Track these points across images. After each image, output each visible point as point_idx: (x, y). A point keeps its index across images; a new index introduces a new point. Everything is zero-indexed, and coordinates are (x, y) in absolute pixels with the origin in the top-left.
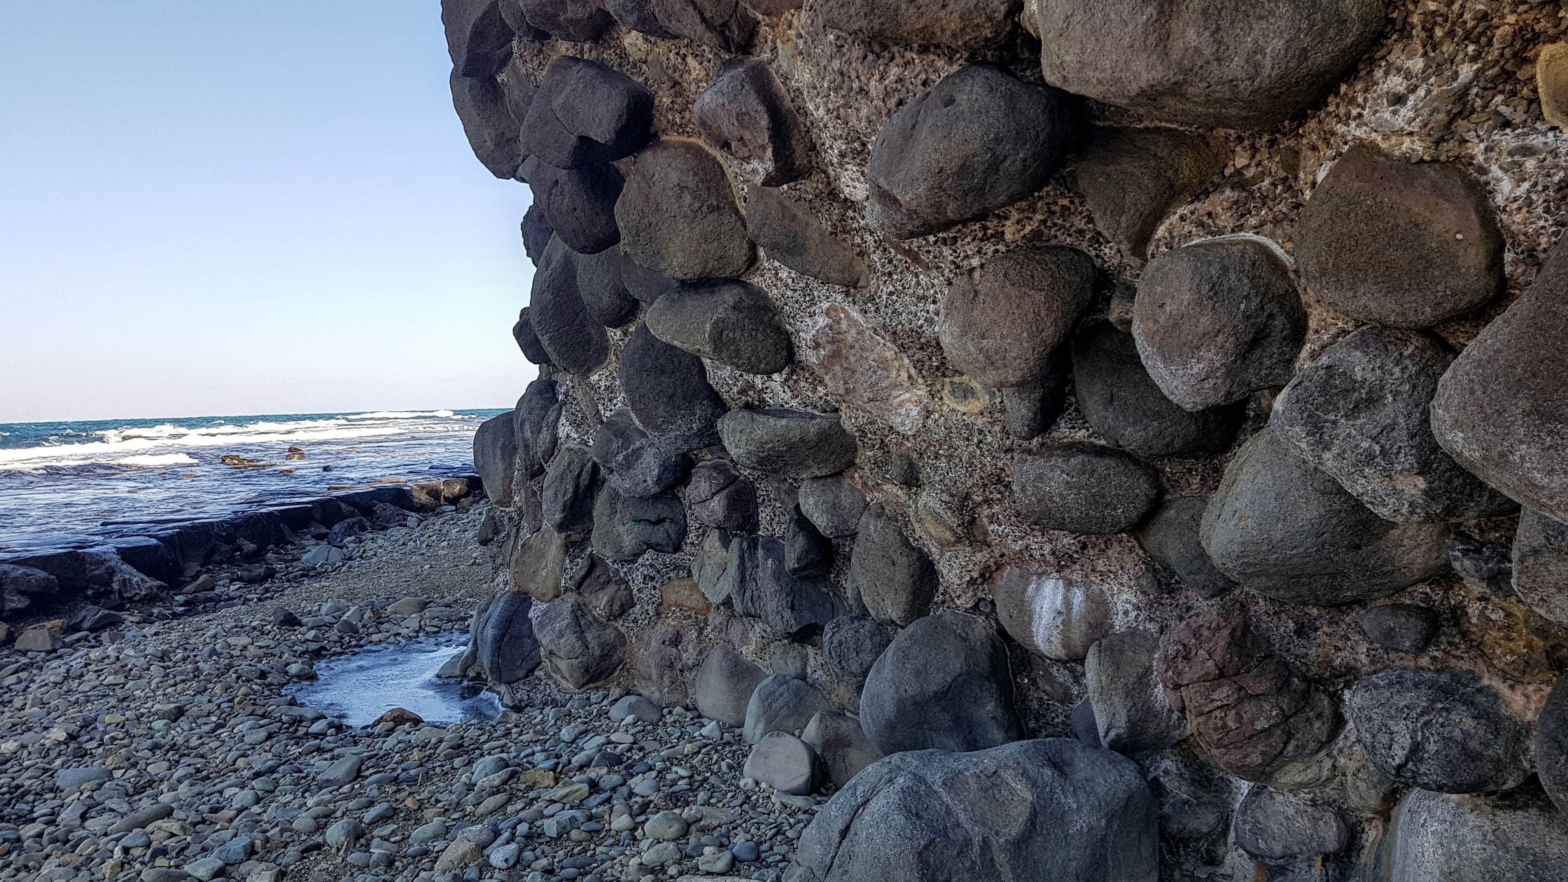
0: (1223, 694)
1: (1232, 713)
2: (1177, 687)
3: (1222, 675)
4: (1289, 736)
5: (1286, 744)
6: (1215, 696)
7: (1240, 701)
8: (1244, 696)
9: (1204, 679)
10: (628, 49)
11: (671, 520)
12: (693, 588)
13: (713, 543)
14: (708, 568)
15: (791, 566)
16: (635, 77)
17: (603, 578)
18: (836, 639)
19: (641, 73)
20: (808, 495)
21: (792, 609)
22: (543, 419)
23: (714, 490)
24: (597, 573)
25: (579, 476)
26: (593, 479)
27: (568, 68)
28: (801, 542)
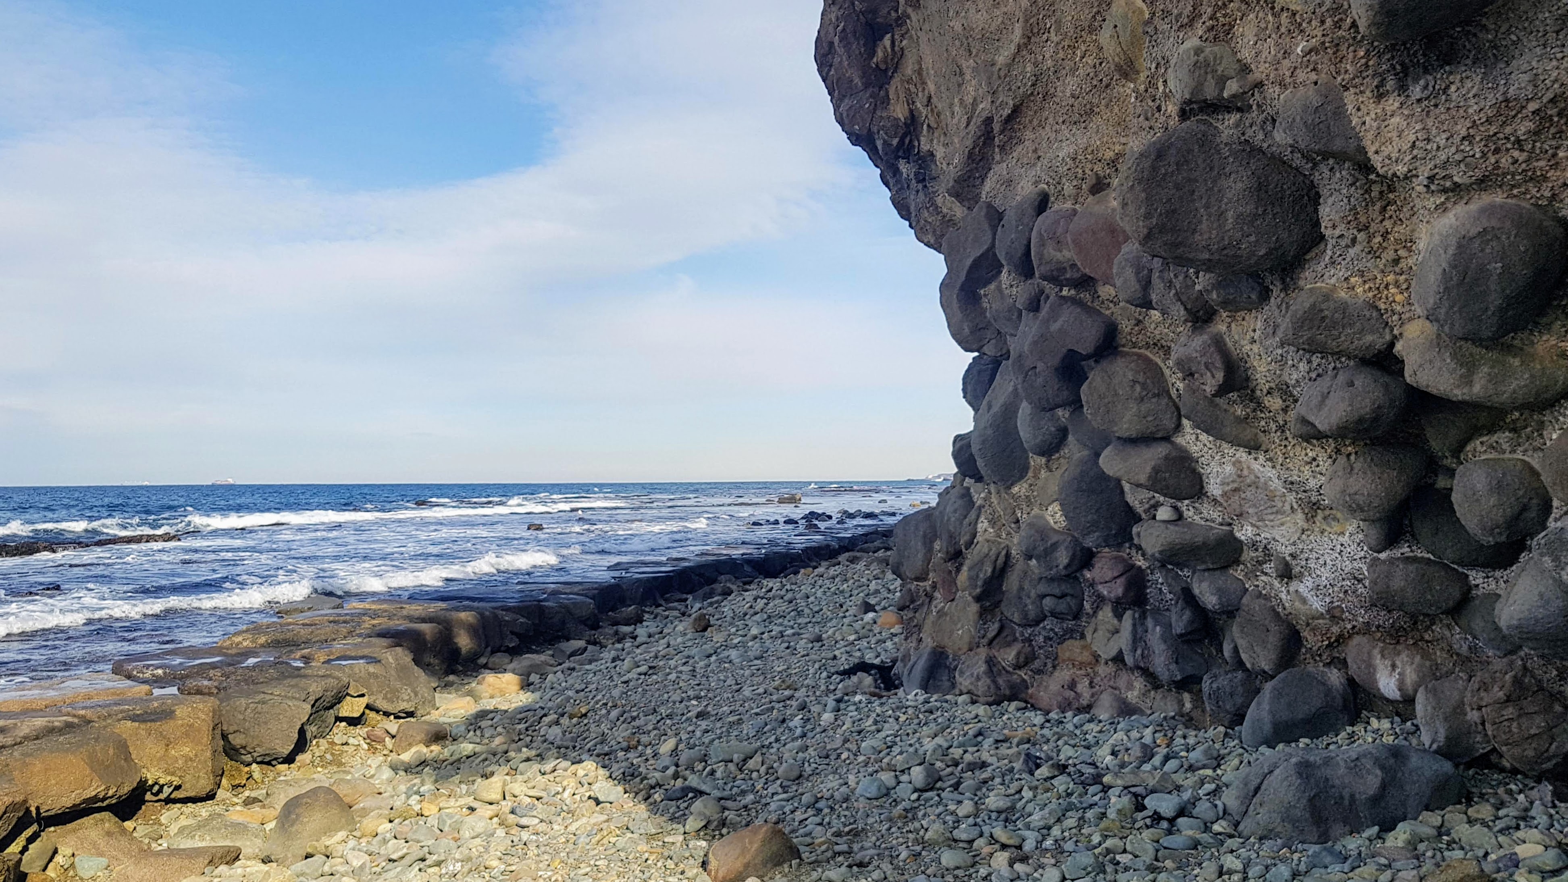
0: (1510, 711)
1: (1515, 724)
2: (1480, 708)
3: (1508, 701)
4: (1553, 739)
5: (1551, 744)
6: (1504, 713)
7: (1520, 716)
8: (1522, 714)
9: (1496, 702)
10: (1100, 293)
11: (1072, 595)
12: (1084, 647)
13: (1106, 614)
14: (1100, 633)
15: (1179, 631)
16: (1103, 311)
17: (1009, 639)
18: (1215, 686)
19: (1108, 308)
20: (1201, 581)
21: (1177, 663)
22: (965, 517)
23: (1116, 574)
24: (1004, 634)
25: (996, 560)
26: (1006, 563)
27: (1061, 305)
28: (1187, 615)
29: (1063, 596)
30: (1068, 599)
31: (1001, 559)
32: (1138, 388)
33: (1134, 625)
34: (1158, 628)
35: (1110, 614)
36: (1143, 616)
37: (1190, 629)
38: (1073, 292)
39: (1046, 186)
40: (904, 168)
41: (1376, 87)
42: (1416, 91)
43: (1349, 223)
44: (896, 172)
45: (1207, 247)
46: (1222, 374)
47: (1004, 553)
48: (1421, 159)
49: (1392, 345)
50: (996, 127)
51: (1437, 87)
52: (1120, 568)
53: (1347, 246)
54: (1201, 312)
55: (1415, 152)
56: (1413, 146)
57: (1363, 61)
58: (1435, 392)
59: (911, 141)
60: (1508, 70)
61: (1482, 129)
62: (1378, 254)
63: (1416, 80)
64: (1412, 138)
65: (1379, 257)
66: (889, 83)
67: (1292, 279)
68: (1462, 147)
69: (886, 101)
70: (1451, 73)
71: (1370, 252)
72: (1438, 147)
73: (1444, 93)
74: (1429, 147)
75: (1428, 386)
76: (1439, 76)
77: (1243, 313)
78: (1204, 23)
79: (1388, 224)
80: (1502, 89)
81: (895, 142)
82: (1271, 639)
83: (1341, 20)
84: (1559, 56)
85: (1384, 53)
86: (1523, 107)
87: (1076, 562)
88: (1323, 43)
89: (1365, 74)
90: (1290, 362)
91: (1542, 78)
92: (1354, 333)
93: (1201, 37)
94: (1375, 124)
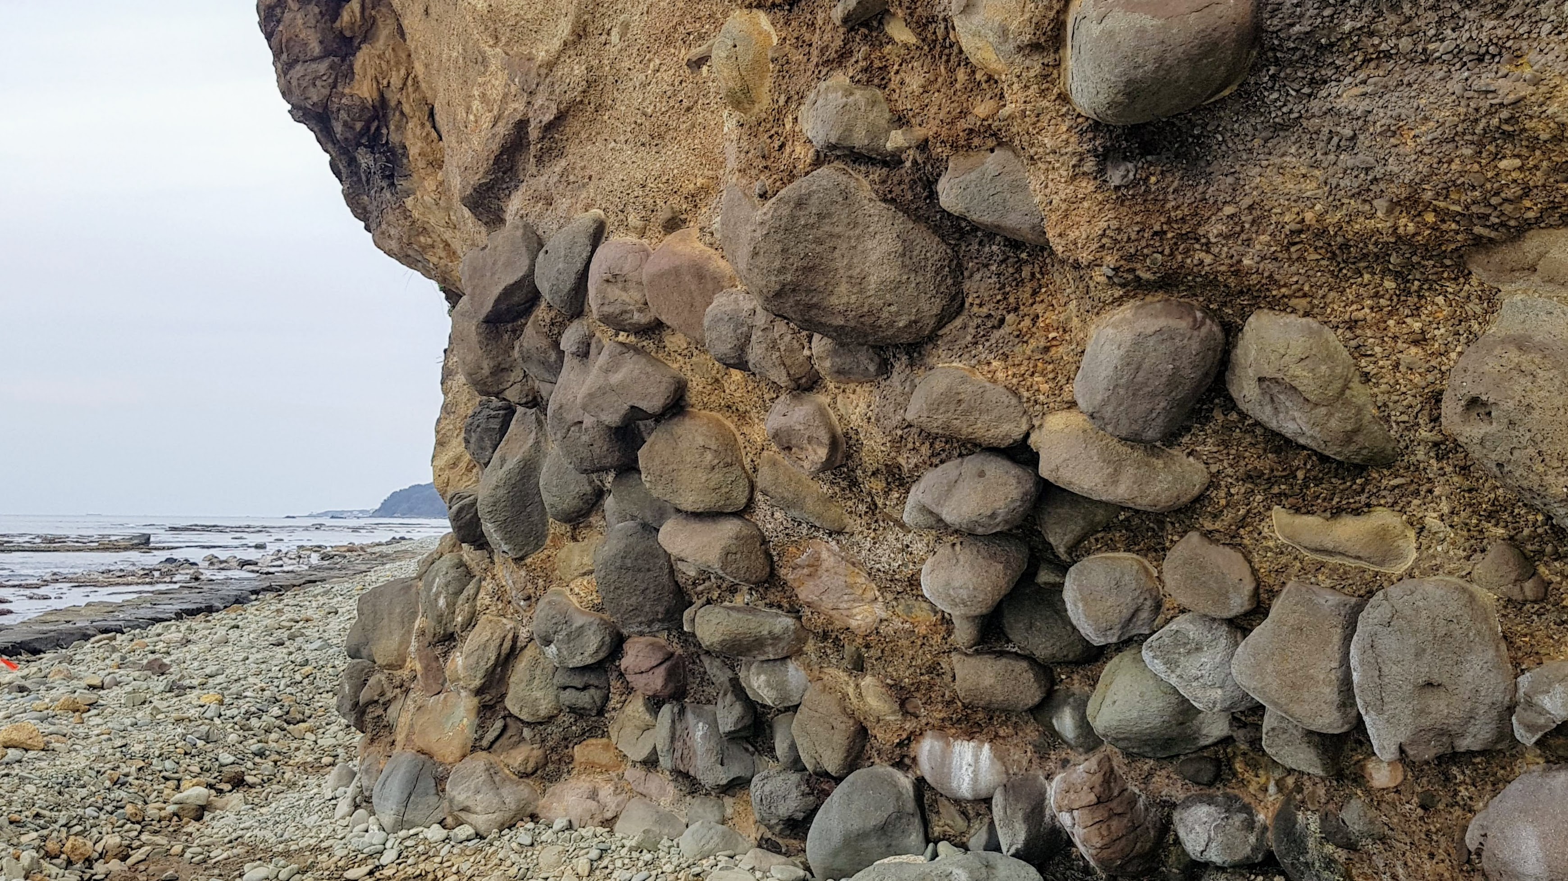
0: (1099, 814)
3: (1096, 804)
6: (1095, 815)
9: (1088, 804)
10: (667, 343)
11: (596, 687)
12: (607, 747)
13: (636, 708)
14: (628, 730)
15: (727, 729)
16: (670, 363)
17: (515, 739)
18: (767, 788)
19: (676, 361)
20: (759, 674)
21: (722, 764)
22: (461, 592)
23: (654, 663)
24: (509, 733)
25: (501, 645)
26: (513, 648)
27: (622, 353)
28: (738, 709)
29: (585, 688)
30: (592, 691)
31: (507, 645)
32: (709, 456)
33: (673, 721)
34: (701, 724)
35: (642, 709)
36: (682, 711)
37: (739, 726)
38: (632, 338)
39: (602, 213)
40: (365, 159)
41: (1074, 166)
42: (1115, 177)
43: (998, 302)
44: (352, 161)
45: (844, 313)
46: (826, 451)
47: (510, 636)
48: (1109, 249)
49: (1027, 435)
50: (534, 133)
51: (1138, 176)
52: (660, 656)
53: (993, 327)
54: (804, 380)
55: (1104, 241)
56: (1103, 235)
57: (1064, 137)
58: (1076, 490)
59: (378, 128)
60: (1208, 170)
61: (1175, 226)
62: (1025, 339)
63: (1116, 167)
64: (1103, 224)
65: (1026, 342)
66: (354, 55)
67: (920, 353)
68: (1152, 242)
69: (349, 75)
70: (1151, 164)
71: (1018, 336)
72: (1129, 238)
73: (1145, 183)
74: (1119, 238)
75: (1071, 483)
76: (1140, 165)
77: (852, 386)
78: (857, 62)
79: (1039, 308)
80: (1201, 189)
81: (359, 126)
82: (836, 737)
83: (1048, 89)
84: (1264, 163)
85: (1086, 131)
86: (1219, 210)
87: (604, 649)
88: (1024, 111)
89: (1063, 151)
90: (910, 446)
91: (1242, 183)
92: (991, 421)
93: (852, 77)
94: (1064, 206)
